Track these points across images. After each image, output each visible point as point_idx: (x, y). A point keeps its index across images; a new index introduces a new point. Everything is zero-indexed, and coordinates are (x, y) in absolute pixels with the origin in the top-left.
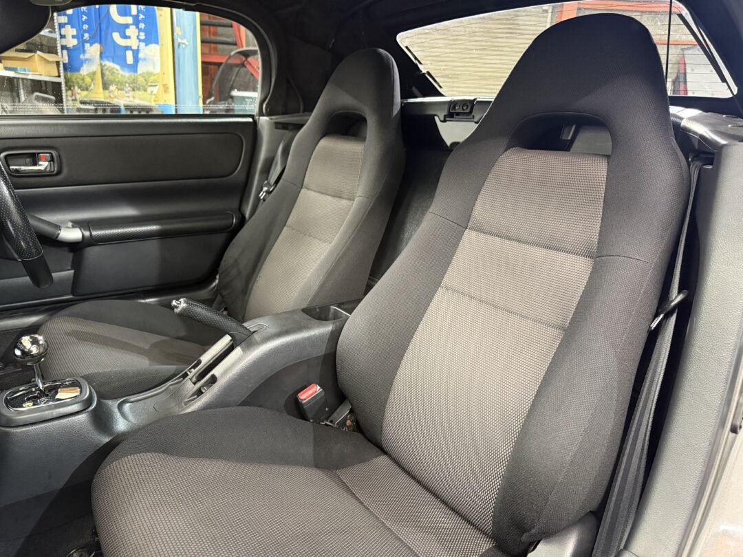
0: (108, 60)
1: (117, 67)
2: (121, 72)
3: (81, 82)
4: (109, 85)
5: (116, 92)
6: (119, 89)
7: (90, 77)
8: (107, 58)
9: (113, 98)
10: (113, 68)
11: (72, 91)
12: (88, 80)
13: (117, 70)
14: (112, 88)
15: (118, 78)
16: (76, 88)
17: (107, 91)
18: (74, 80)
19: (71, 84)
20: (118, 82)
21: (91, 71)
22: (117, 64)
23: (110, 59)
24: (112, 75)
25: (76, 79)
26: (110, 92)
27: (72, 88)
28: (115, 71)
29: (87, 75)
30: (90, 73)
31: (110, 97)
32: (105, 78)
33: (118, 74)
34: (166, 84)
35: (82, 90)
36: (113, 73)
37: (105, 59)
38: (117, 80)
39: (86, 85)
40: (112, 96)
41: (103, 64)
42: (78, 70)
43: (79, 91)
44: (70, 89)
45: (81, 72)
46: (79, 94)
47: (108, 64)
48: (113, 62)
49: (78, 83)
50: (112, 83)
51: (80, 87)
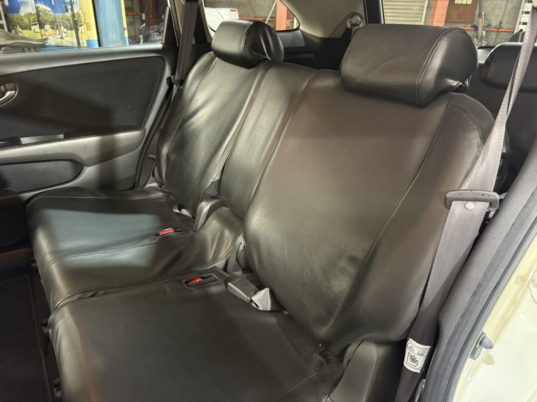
0: (41, 3)
1: (49, 9)
2: (52, 13)
3: (20, 22)
4: (45, 25)
5: (50, 31)
6: (53, 28)
7: (27, 17)
10: (46, 10)
11: (16, 30)
12: (26, 20)
13: (49, 12)
14: (47, 27)
15: (51, 18)
16: (18, 27)
17: (43, 30)
18: (15, 21)
19: (13, 23)
20: (51, 22)
21: (27, 13)
22: (48, 6)
24: (45, 16)
25: (17, 20)
27: (15, 28)
28: (48, 12)
29: (24, 16)
30: (26, 14)
32: (40, 18)
33: (50, 15)
34: (88, 23)
35: (22, 29)
36: (47, 14)
37: (38, 2)
38: (50, 20)
39: (25, 24)
41: (37, 5)
42: (17, 11)
43: (20, 30)
44: (14, 29)
45: (20, 14)
46: (20, 32)
47: (42, 6)
48: (45, 4)
49: (19, 24)
51: (20, 27)
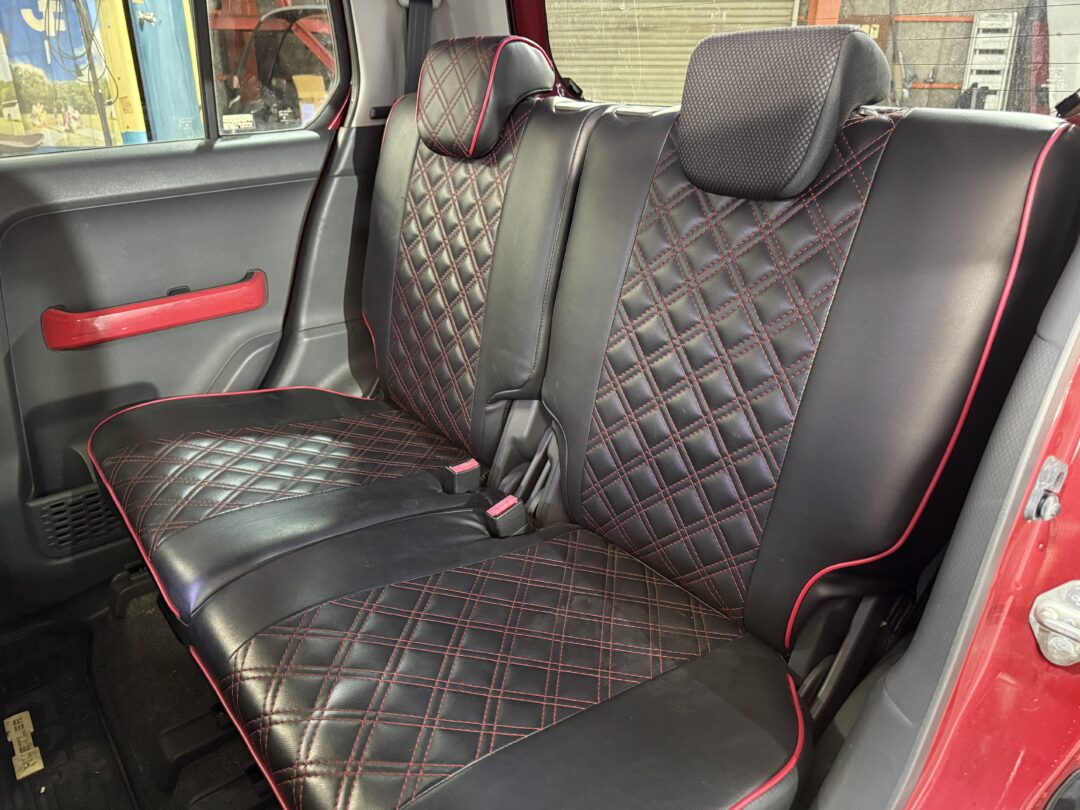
0: (22, 60)
1: (40, 72)
2: (47, 80)
4: (32, 105)
5: (45, 117)
6: (50, 112)
8: (20, 55)
9: (40, 127)
10: (33, 75)
13: (41, 77)
14: (37, 109)
15: (44, 91)
20: (45, 98)
22: (38, 66)
23: (25, 57)
24: (32, 85)
26: (34, 116)
28: (37, 79)
31: (34, 125)
32: (22, 91)
33: (44, 84)
34: (126, 97)
36: (37, 83)
37: (16, 59)
38: (43, 94)
40: (37, 123)
41: (14, 66)
47: (25, 67)
48: (32, 63)
50: (36, 99)
